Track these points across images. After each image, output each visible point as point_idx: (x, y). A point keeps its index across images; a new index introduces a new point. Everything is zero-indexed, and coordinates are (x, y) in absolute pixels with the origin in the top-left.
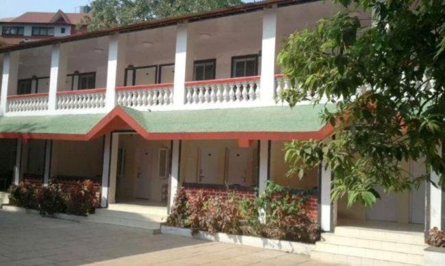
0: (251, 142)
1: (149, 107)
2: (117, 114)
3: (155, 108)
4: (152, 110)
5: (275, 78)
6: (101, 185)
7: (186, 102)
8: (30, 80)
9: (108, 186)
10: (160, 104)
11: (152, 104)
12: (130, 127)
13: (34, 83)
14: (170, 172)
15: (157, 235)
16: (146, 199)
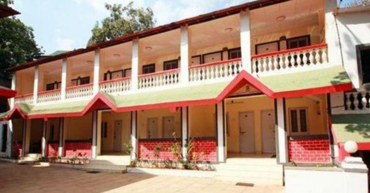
0: (177, 108)
1: (118, 93)
2: (99, 97)
3: (121, 93)
4: (120, 95)
5: (189, 69)
6: (92, 145)
7: (139, 87)
8: (53, 84)
9: (96, 145)
10: (124, 90)
11: (120, 90)
12: (107, 106)
13: (55, 85)
14: (131, 133)
15: (125, 174)
16: (118, 152)
